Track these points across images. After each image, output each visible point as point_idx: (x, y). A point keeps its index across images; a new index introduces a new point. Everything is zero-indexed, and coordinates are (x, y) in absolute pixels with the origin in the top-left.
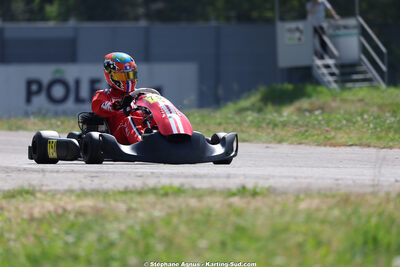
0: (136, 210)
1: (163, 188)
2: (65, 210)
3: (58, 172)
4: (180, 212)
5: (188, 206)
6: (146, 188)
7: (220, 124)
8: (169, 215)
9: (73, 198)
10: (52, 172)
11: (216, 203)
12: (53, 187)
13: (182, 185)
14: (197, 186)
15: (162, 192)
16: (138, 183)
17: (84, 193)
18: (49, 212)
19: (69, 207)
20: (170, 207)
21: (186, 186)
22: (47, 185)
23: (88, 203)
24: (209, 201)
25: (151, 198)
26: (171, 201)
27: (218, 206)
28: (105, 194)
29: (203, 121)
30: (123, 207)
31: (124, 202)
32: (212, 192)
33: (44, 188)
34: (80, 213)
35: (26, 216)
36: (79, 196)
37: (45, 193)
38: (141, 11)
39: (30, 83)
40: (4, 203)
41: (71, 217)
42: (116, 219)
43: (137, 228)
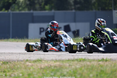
0: (72, 66)
1: (79, 59)
2: (51, 66)
3: (49, 54)
4: (85, 66)
5: (87, 64)
6: (74, 59)
8: (81, 67)
9: (53, 62)
10: (47, 54)
11: (95, 63)
13: (85, 58)
14: (89, 58)
15: (79, 60)
16: (72, 58)
17: (56, 61)
18: (46, 66)
19: (52, 65)
20: (81, 65)
21: (86, 59)
22: (46, 58)
23: (58, 63)
24: (93, 63)
25: (76, 62)
26: (82, 63)
27: (95, 64)
28: (63, 61)
30: (68, 65)
31: (68, 63)
32: (94, 60)
33: (45, 59)
34: (55, 67)
35: (39, 67)
37: (45, 61)
38: (73, 7)
39: (41, 29)
40: (33, 64)
41: (53, 68)
42: (66, 68)
43: (72, 71)
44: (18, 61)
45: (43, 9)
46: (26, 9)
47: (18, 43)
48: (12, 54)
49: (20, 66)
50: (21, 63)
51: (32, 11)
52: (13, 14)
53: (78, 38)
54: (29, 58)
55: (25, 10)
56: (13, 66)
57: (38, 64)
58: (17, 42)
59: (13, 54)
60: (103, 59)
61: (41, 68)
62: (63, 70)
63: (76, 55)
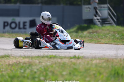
0: (42, 62)
1: (50, 56)
3: (16, 50)
4: (56, 63)
5: (58, 61)
6: (44, 56)
8: (52, 64)
9: (22, 58)
11: (66, 61)
12: (15, 55)
13: (56, 55)
14: (61, 55)
15: (49, 57)
17: (25, 57)
18: (15, 63)
19: (21, 61)
20: (52, 62)
21: (57, 55)
22: (13, 54)
23: (27, 60)
24: (64, 60)
25: (46, 59)
26: (52, 60)
28: (32, 57)
30: (37, 62)
31: (38, 60)
32: (65, 57)
33: (13, 55)
34: (24, 63)
35: (7, 64)
36: (23, 58)
37: (13, 57)
40: (0, 59)
41: (22, 64)
42: (36, 65)
43: (43, 68)
57: (6, 60)
60: (75, 56)
61: (9, 65)
62: (33, 67)
63: (46, 51)
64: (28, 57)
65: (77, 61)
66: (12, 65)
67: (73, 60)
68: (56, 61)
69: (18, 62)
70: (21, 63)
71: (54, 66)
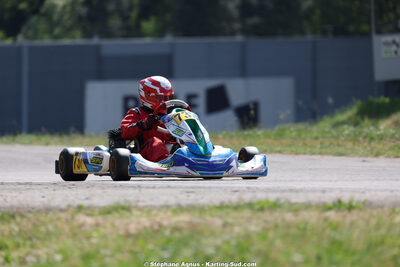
0: (232, 225)
1: (259, 203)
2: (161, 226)
3: (154, 187)
4: (276, 226)
5: (283, 220)
6: (242, 203)
7: (316, 138)
8: (266, 230)
9: (169, 213)
10: (148, 188)
11: (312, 217)
12: (150, 203)
13: (278, 200)
14: (294, 200)
15: (258, 207)
16: (234, 198)
17: (180, 209)
18: (145, 228)
19: (165, 223)
20: (266, 222)
21: (282, 201)
22: (143, 201)
23: (184, 218)
24: (305, 215)
25: (247, 213)
26: (266, 216)
27: (313, 220)
28: (201, 209)
29: (299, 136)
30: (218, 222)
31: (220, 217)
32: (308, 206)
33: (141, 204)
34: (176, 229)
35: (121, 232)
36: (175, 212)
37: (140, 209)
38: (237, 26)
39: (127, 99)
40: (100, 219)
41: (167, 233)
42: (212, 234)
43: (234, 242)
44: (48, 210)
45: (134, 31)
46: (78, 33)
47: (49, 148)
48: (28, 187)
49: (56, 227)
50: (59, 219)
51: (95, 41)
52: (32, 49)
53: (255, 130)
54: (87, 199)
55: (73, 38)
56: (30, 226)
57: (118, 221)
58: (47, 144)
59: (33, 187)
60: (340, 201)
61: (128, 235)
62: (204, 241)
63: (248, 188)
64: (190, 209)
65: (344, 217)
66: (136, 237)
67: (331, 214)
68: (279, 221)
69: (156, 227)
70: (165, 228)
71: (271, 234)
